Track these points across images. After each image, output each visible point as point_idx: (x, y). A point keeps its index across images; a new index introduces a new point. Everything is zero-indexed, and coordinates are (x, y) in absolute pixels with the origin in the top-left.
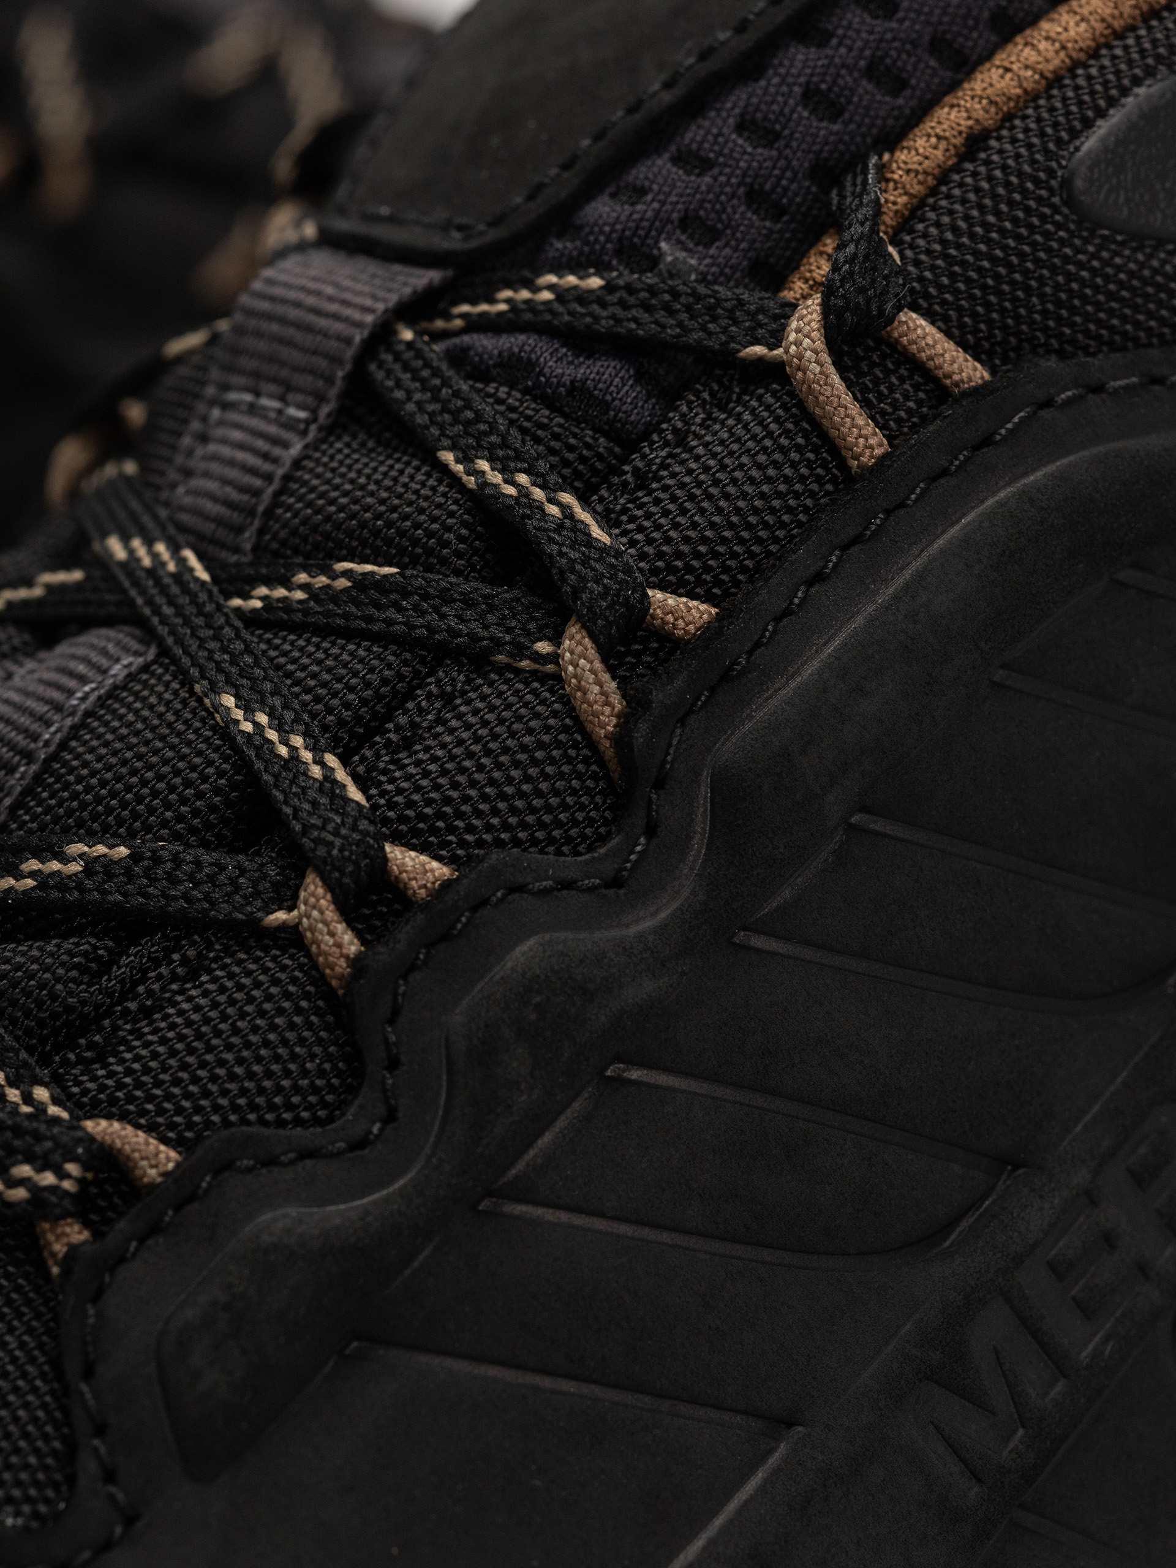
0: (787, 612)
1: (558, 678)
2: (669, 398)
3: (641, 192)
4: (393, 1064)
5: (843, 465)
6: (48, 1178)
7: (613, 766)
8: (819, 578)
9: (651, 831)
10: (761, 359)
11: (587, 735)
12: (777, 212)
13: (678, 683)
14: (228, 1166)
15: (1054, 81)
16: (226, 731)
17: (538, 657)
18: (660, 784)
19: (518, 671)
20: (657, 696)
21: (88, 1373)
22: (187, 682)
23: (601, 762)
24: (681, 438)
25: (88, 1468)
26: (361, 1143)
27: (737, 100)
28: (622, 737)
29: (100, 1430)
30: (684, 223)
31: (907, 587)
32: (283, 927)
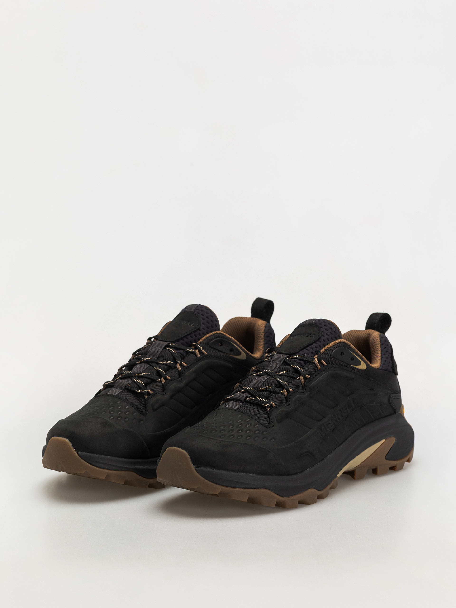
0: (314, 377)
1: (300, 380)
2: (306, 364)
3: (304, 351)
4: (289, 401)
5: (318, 369)
6: (268, 405)
7: (303, 385)
8: (316, 376)
9: (305, 390)
10: (313, 362)
11: (301, 383)
12: (313, 354)
13: (308, 380)
14: (279, 406)
15: (331, 347)
16: (278, 381)
17: (298, 378)
18: (306, 387)
19: (297, 379)
20: (307, 381)
21: (271, 417)
22: (274, 378)
23: (302, 385)
24: (307, 366)
25: (271, 422)
26: (287, 406)
27: (310, 346)
28: (304, 383)
29: (272, 420)
30: (307, 353)
31: (322, 377)
32: (282, 392)
